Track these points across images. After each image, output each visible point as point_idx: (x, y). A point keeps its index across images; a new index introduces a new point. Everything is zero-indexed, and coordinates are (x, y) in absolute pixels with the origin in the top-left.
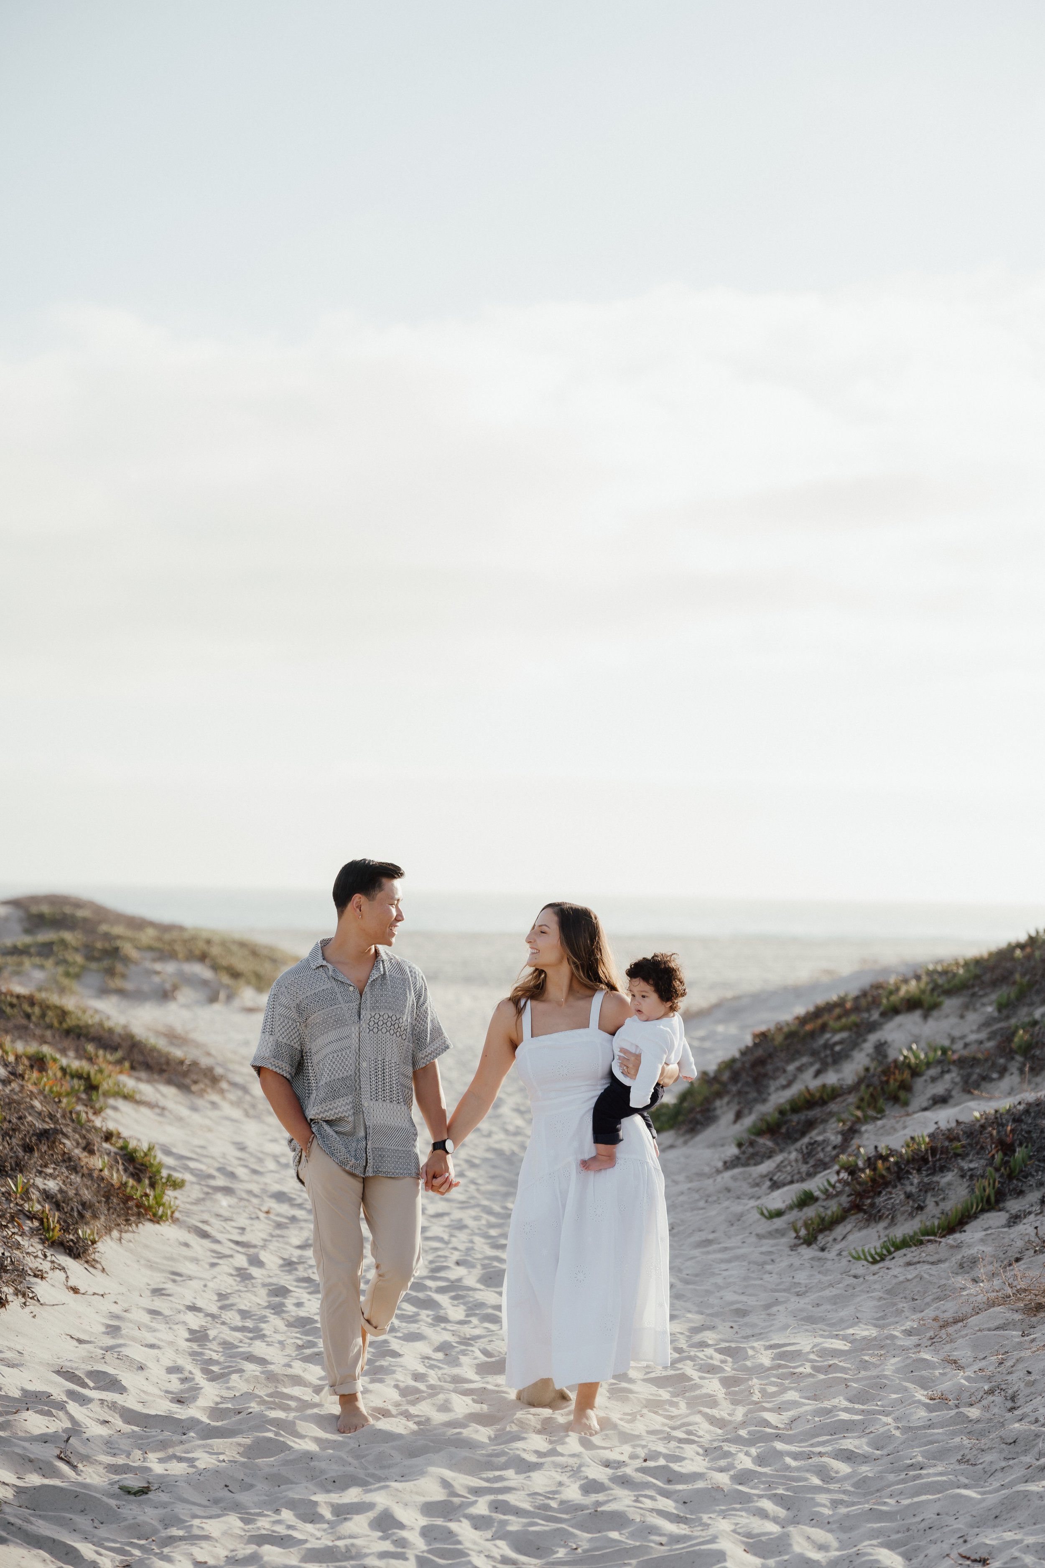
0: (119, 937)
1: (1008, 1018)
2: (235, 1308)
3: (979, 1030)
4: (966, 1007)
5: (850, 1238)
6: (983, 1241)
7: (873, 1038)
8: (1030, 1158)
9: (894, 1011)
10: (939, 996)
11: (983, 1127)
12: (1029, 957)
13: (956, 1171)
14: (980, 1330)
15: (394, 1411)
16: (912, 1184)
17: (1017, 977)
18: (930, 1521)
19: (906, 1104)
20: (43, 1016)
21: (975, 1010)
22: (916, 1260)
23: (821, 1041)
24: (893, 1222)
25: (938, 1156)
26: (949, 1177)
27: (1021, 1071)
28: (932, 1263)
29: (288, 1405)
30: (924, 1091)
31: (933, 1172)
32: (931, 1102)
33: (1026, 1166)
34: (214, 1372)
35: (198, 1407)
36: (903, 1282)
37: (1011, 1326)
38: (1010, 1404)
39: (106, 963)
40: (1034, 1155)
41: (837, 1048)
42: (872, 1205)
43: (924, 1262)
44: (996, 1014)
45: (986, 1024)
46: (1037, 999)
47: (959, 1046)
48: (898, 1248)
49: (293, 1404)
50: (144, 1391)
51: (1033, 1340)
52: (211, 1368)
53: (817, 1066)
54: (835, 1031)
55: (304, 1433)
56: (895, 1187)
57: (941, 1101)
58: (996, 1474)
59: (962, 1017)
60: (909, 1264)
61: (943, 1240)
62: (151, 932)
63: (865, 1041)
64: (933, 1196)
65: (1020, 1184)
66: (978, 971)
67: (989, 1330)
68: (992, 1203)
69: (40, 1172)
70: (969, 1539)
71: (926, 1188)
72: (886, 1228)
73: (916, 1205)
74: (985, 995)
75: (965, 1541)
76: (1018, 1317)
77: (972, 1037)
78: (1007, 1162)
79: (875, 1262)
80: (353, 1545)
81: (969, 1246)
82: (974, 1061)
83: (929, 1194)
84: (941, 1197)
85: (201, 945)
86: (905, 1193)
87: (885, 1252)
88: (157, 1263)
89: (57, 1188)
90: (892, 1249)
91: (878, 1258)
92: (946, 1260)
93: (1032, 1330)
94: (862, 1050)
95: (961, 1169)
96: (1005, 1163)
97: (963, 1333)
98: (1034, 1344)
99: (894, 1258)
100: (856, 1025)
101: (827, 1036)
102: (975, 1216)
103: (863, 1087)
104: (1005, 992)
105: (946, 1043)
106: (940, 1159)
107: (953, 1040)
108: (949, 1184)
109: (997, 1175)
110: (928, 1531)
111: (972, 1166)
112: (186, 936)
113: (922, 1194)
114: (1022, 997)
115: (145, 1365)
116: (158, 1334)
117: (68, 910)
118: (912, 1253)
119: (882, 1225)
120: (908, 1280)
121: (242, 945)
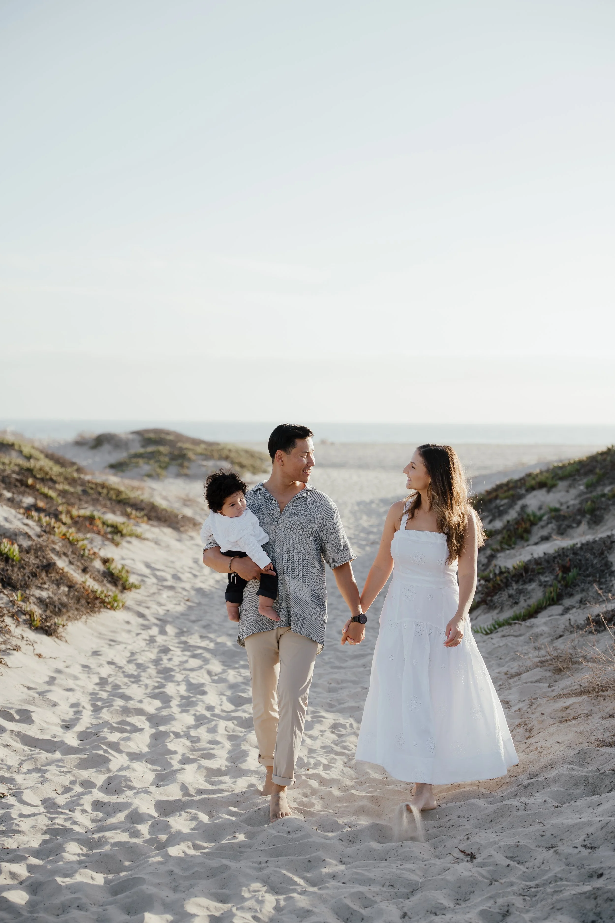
0: (186, 449)
1: (591, 492)
2: (135, 662)
3: (575, 499)
4: (570, 486)
5: (479, 618)
6: (545, 624)
7: (520, 503)
8: (580, 575)
9: (532, 488)
10: (556, 480)
11: (555, 558)
12: (605, 460)
13: (537, 582)
14: (526, 683)
15: (182, 734)
16: (513, 589)
17: (597, 470)
18: (453, 821)
19: (527, 540)
20: (108, 493)
21: (575, 487)
22: (507, 634)
23: (494, 505)
24: (502, 610)
25: (529, 574)
26: (533, 585)
27: (589, 523)
28: (517, 636)
29: (126, 729)
30: (537, 533)
31: (525, 583)
32: (540, 539)
33: (575, 580)
34: (98, 705)
35: (73, 732)
36: (497, 648)
37: (544, 680)
38: (528, 734)
39: (179, 461)
40: (582, 574)
41: (502, 508)
42: (491, 601)
43: (512, 635)
44: (585, 490)
45: (580, 495)
46: (607, 482)
47: (564, 507)
48: (500, 626)
49: (128, 728)
50: (46, 722)
51: (553, 691)
52: (97, 703)
53: (490, 518)
54: (502, 499)
55: (123, 750)
56: (504, 591)
57: (546, 539)
58: (503, 786)
59: (567, 491)
60: (503, 636)
61: (523, 623)
62: (203, 446)
63: (516, 504)
64: (524, 596)
65: (571, 590)
66: (578, 467)
67: (531, 682)
68: (554, 601)
69: (40, 587)
70: (470, 837)
71: (520, 592)
72: (498, 614)
73: (514, 601)
74: (581, 480)
75: (468, 839)
76: (549, 674)
77: (571, 503)
78: (565, 578)
79: (487, 634)
80: (103, 837)
81: (537, 627)
82: (565, 518)
83: (522, 595)
84: (528, 597)
85: (225, 453)
86: (509, 594)
87: (493, 628)
88: (104, 635)
89: (47, 596)
90: (497, 626)
91: (489, 632)
92: (524, 634)
93: (555, 683)
94: (514, 509)
95: (540, 581)
96: (563, 578)
97: (517, 683)
98: (553, 693)
99: (497, 632)
100: (513, 496)
101: (498, 501)
102: (545, 608)
103: (505, 531)
104: (592, 478)
105: (557, 505)
106: (530, 575)
107: (561, 504)
108: (533, 589)
109: (559, 585)
110: (451, 828)
111: (547, 579)
112: (220, 447)
113: (518, 595)
114: (600, 481)
115: (57, 703)
116: (78, 682)
117: (163, 436)
118: (506, 630)
119: (496, 611)
120: (500, 647)
121: (247, 452)
